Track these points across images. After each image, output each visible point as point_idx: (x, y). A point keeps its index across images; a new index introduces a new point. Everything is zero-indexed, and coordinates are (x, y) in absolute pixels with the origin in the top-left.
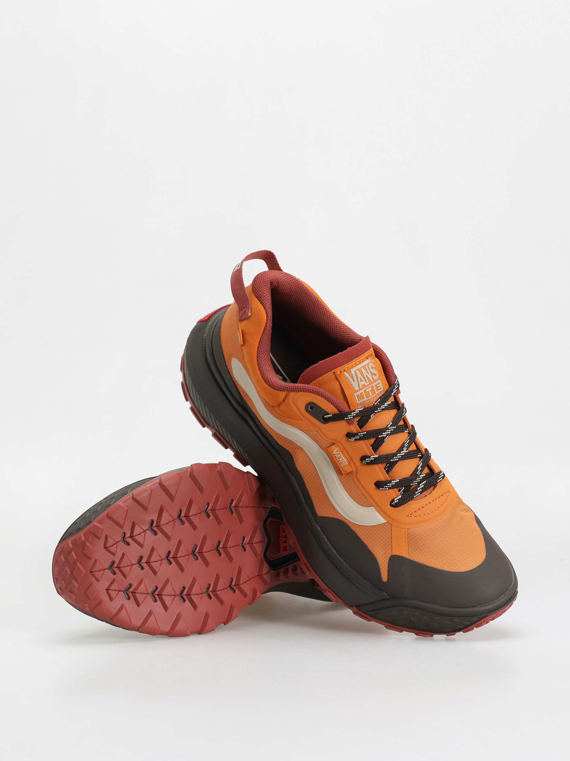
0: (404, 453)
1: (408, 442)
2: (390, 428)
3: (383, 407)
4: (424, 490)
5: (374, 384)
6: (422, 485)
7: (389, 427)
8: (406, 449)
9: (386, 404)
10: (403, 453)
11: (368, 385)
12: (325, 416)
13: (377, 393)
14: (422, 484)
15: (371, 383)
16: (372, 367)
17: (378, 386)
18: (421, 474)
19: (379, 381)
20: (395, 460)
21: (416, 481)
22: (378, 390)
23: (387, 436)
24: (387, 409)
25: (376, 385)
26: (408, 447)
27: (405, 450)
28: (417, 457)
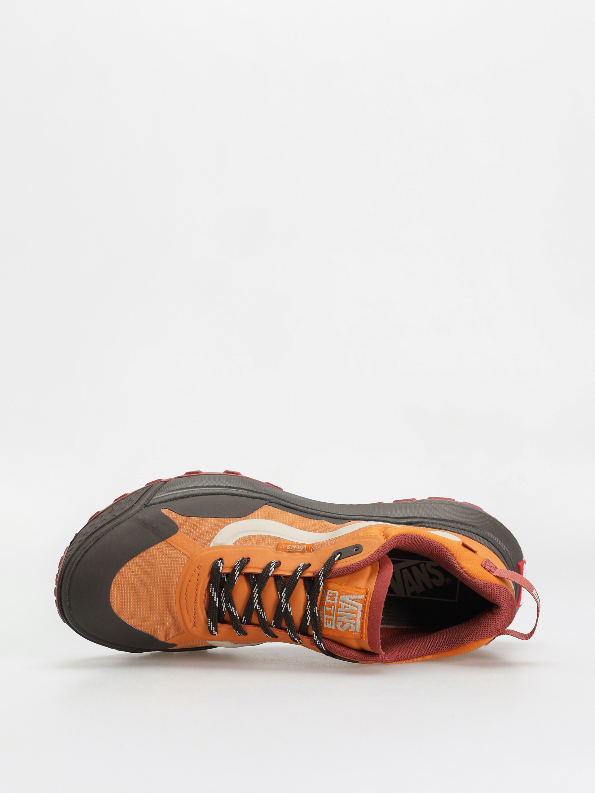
0: (255, 603)
1: (263, 615)
2: (285, 604)
3: (309, 613)
4: (211, 598)
5: (334, 618)
6: (216, 599)
7: (287, 605)
8: (258, 608)
9: (309, 618)
10: (256, 601)
11: (337, 611)
12: (339, 555)
13: (325, 616)
14: (217, 601)
15: (337, 616)
16: (350, 627)
17: (330, 622)
18: (226, 606)
19: (333, 627)
20: (255, 589)
21: (223, 596)
22: (327, 618)
23: (281, 596)
24: (305, 615)
25: (332, 620)
26: (258, 611)
27: (257, 606)
28: (243, 615)
